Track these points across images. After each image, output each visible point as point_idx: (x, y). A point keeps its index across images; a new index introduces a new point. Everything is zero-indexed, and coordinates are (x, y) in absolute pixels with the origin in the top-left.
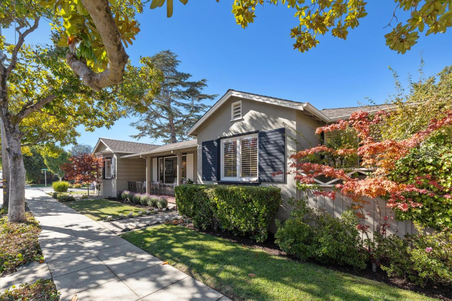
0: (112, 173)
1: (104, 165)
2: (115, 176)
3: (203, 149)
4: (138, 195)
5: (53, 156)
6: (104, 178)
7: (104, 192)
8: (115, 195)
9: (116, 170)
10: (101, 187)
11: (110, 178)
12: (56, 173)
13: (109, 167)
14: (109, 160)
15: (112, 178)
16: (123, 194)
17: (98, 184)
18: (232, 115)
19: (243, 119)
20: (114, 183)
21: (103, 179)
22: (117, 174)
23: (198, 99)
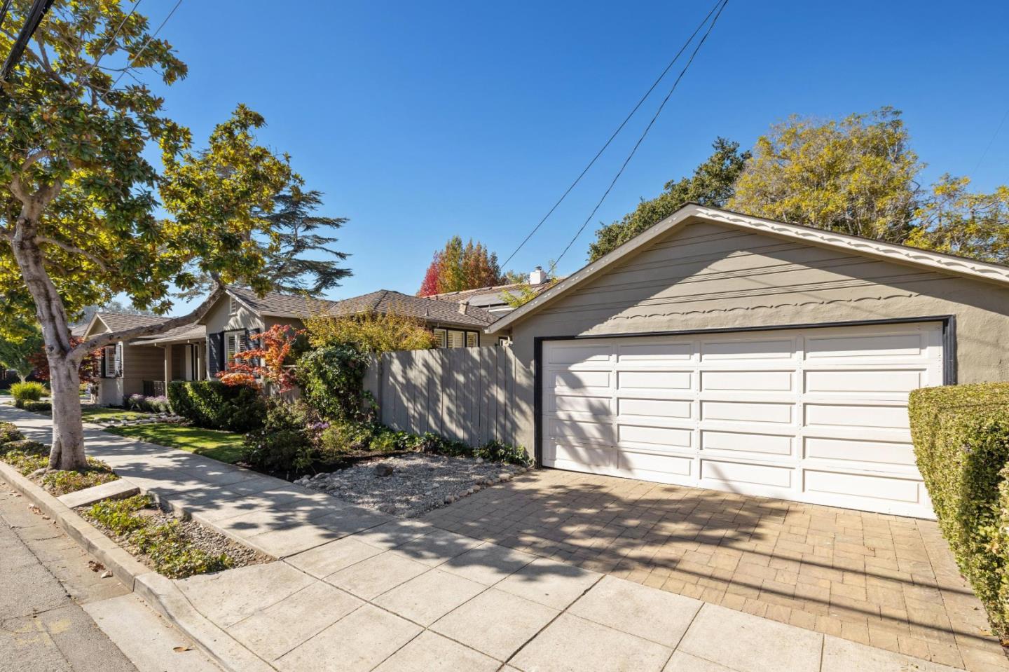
0: (117, 369)
1: (104, 355)
2: (121, 373)
3: (210, 342)
4: (150, 400)
5: (12, 341)
6: (104, 376)
7: (104, 399)
8: (120, 403)
9: (122, 363)
10: (100, 391)
11: (113, 376)
12: (13, 367)
13: (112, 360)
14: (112, 347)
15: (117, 376)
16: (131, 399)
17: (95, 386)
18: (231, 309)
19: (236, 315)
20: (119, 384)
21: (101, 377)
22: (124, 369)
23: (305, 227)
